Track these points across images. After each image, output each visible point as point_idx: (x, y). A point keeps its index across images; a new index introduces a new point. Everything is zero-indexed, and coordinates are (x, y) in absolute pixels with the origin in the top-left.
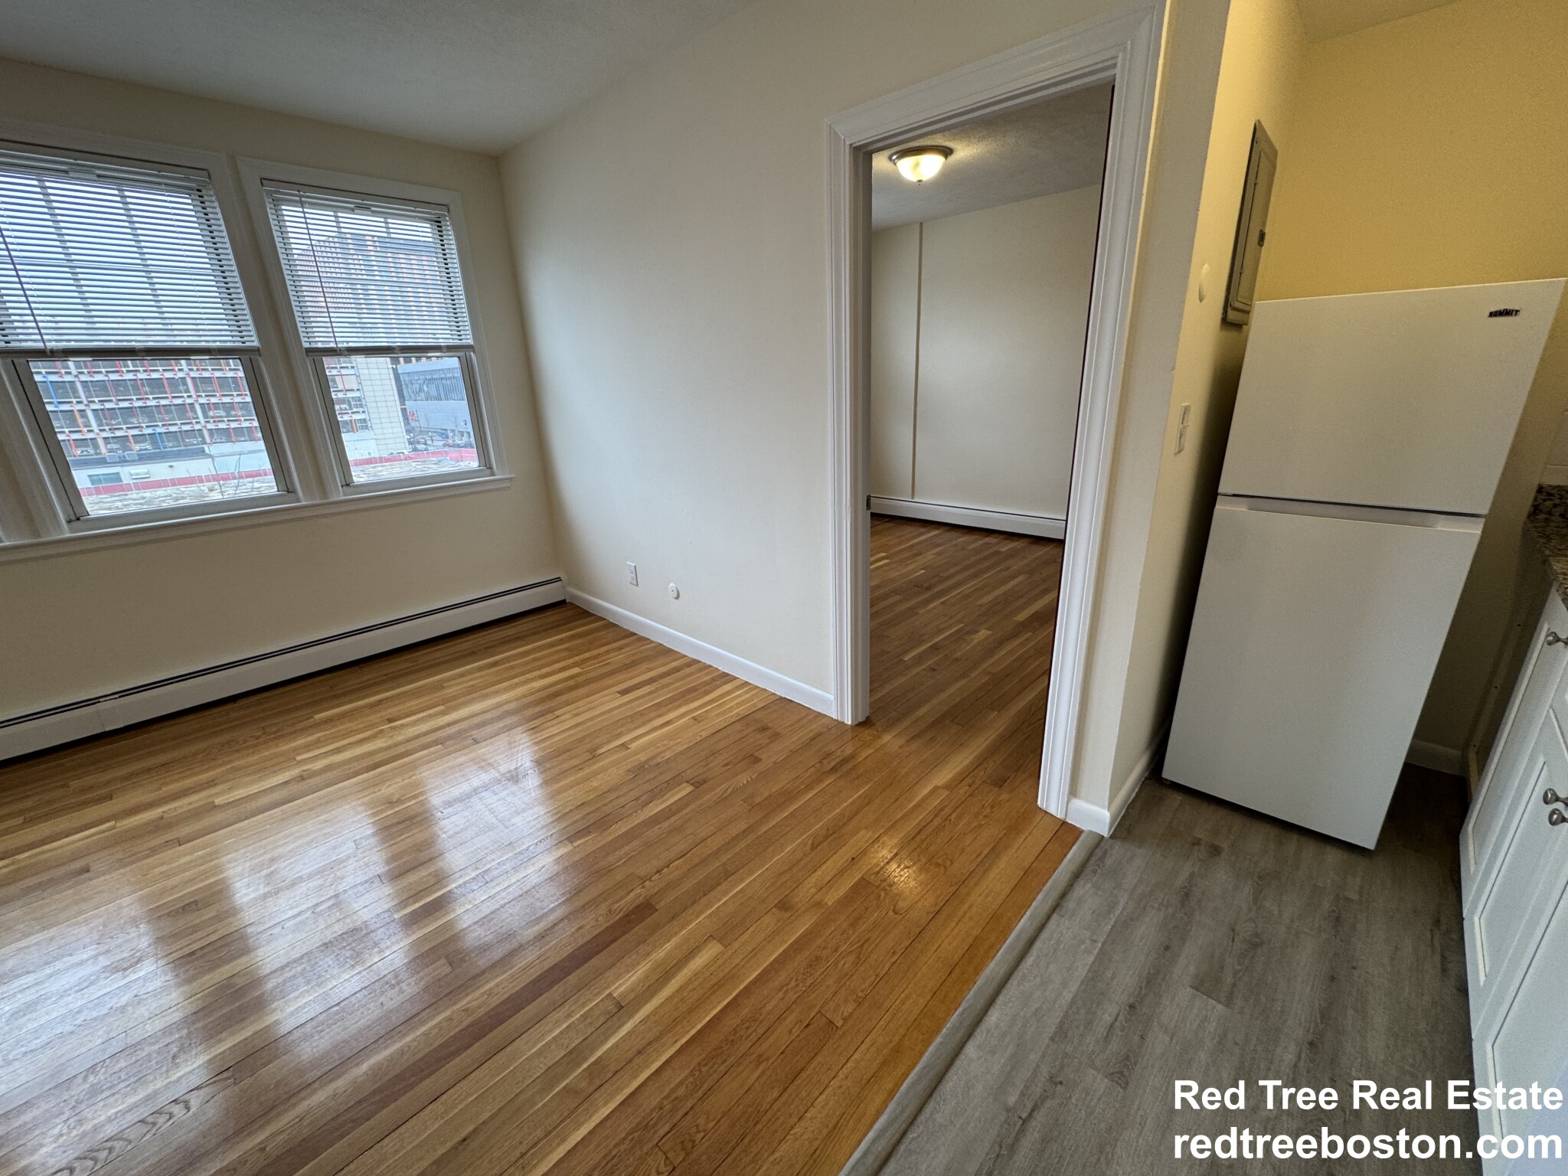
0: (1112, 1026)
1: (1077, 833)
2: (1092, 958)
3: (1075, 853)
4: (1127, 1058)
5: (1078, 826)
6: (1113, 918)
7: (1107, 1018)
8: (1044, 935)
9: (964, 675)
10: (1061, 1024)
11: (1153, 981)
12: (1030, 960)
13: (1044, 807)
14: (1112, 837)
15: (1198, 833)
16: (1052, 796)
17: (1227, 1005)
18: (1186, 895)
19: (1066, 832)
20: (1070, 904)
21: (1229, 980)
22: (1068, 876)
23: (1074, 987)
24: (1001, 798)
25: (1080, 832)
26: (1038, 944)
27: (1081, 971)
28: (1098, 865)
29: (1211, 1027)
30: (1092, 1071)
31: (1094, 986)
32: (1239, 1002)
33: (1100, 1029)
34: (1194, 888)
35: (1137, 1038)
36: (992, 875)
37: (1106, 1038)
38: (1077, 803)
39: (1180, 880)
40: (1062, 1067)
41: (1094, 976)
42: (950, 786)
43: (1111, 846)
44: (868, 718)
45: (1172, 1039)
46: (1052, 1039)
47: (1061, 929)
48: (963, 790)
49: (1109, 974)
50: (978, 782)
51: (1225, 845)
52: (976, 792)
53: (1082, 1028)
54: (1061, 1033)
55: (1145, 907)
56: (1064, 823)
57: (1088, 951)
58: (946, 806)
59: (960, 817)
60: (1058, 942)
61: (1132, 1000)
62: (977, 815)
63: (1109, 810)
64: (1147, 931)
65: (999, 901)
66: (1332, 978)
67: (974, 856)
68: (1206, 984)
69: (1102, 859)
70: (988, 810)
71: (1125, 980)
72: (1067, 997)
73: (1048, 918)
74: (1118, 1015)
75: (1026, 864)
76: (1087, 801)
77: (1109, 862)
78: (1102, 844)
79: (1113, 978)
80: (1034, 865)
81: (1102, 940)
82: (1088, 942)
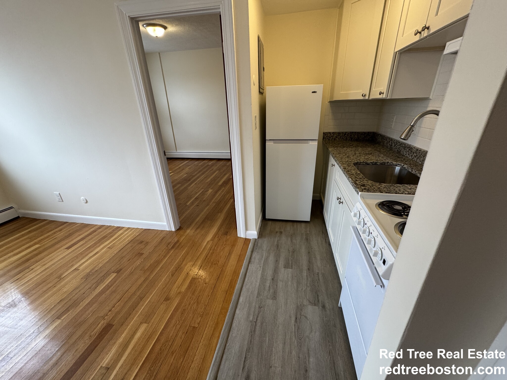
0: (269, 286)
1: (249, 240)
2: (261, 272)
3: (250, 246)
4: (275, 292)
5: (249, 238)
6: (263, 259)
7: (268, 285)
8: (248, 271)
9: (208, 205)
10: (258, 292)
11: (276, 271)
12: (246, 279)
13: (240, 236)
14: (258, 238)
15: (277, 230)
16: (241, 233)
17: (292, 269)
18: (278, 246)
19: (247, 241)
20: (253, 260)
21: (290, 262)
22: (250, 253)
23: (259, 281)
24: (228, 238)
25: (251, 239)
26: (247, 274)
27: (259, 276)
28: (257, 247)
29: (290, 275)
30: (268, 300)
31: (263, 279)
32: (294, 267)
33: (267, 288)
34: (279, 244)
35: (276, 286)
36: (231, 261)
37: (269, 290)
38: (248, 232)
39: (276, 243)
40: (261, 303)
41: (263, 276)
42: (212, 239)
43: (259, 240)
44: (180, 227)
45: (283, 282)
46: (257, 297)
47: (252, 267)
48: (216, 239)
49: (266, 274)
50: (220, 235)
51: (283, 230)
52: (220, 238)
53: (263, 290)
54: (259, 294)
55: (270, 253)
56: (246, 239)
57: (260, 270)
58: (213, 246)
59: (217, 248)
60: (252, 271)
61: (272, 278)
62: (222, 245)
63: (256, 231)
64: (272, 259)
65: (234, 267)
66: (309, 253)
67: (224, 257)
68: (286, 266)
69: (257, 245)
70: (225, 243)
71: (269, 273)
72: (258, 284)
73: (248, 266)
74: (270, 283)
75: (239, 254)
76: (250, 230)
77: (259, 245)
78: (256, 241)
79: (267, 274)
80: (241, 253)
81: (262, 266)
82: (259, 268)
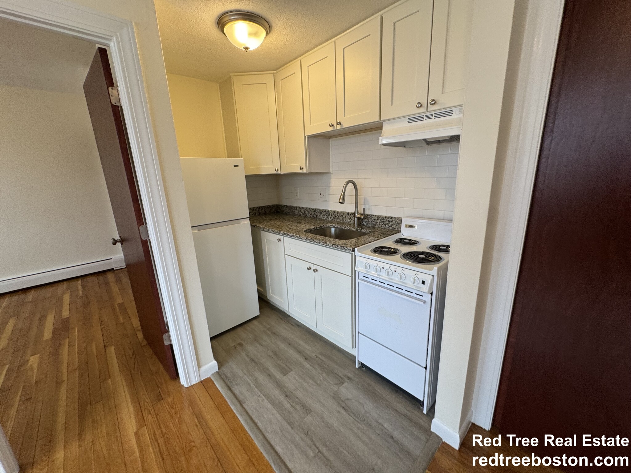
0: (291, 405)
1: (209, 380)
2: (266, 400)
3: (218, 385)
4: (303, 406)
5: (206, 378)
6: (252, 385)
7: (289, 405)
8: (250, 413)
9: (59, 384)
10: (287, 422)
11: (280, 385)
12: (259, 424)
13: (187, 386)
15: (232, 344)
17: (292, 370)
18: (253, 360)
19: (206, 384)
20: (241, 397)
21: (284, 366)
22: (229, 391)
23: (275, 411)
24: (170, 402)
25: (210, 378)
26: (253, 417)
27: (270, 406)
28: (229, 379)
29: (297, 378)
30: (306, 419)
31: (277, 405)
32: (291, 367)
33: (291, 410)
34: (251, 357)
35: (297, 400)
36: (211, 424)
37: (295, 409)
39: (247, 359)
40: (303, 429)
41: (272, 402)
43: (223, 371)
45: (299, 390)
46: (292, 428)
47: (250, 405)
48: (149, 419)
49: (273, 397)
50: (151, 408)
51: (240, 341)
52: (156, 412)
53: (290, 416)
54: (290, 423)
55: (253, 374)
56: (201, 382)
57: (263, 400)
58: (154, 431)
59: (167, 427)
60: (255, 409)
61: (285, 395)
62: (172, 417)
64: (262, 378)
65: (227, 426)
66: (290, 344)
67: (195, 428)
68: (285, 372)
69: (226, 377)
70: (173, 411)
71: (276, 393)
72: (277, 415)
73: (243, 408)
74: (288, 401)
75: (213, 406)
76: (206, 364)
77: (229, 375)
78: (220, 374)
79: (275, 396)
80: (216, 403)
81: (260, 393)
82: (259, 398)
